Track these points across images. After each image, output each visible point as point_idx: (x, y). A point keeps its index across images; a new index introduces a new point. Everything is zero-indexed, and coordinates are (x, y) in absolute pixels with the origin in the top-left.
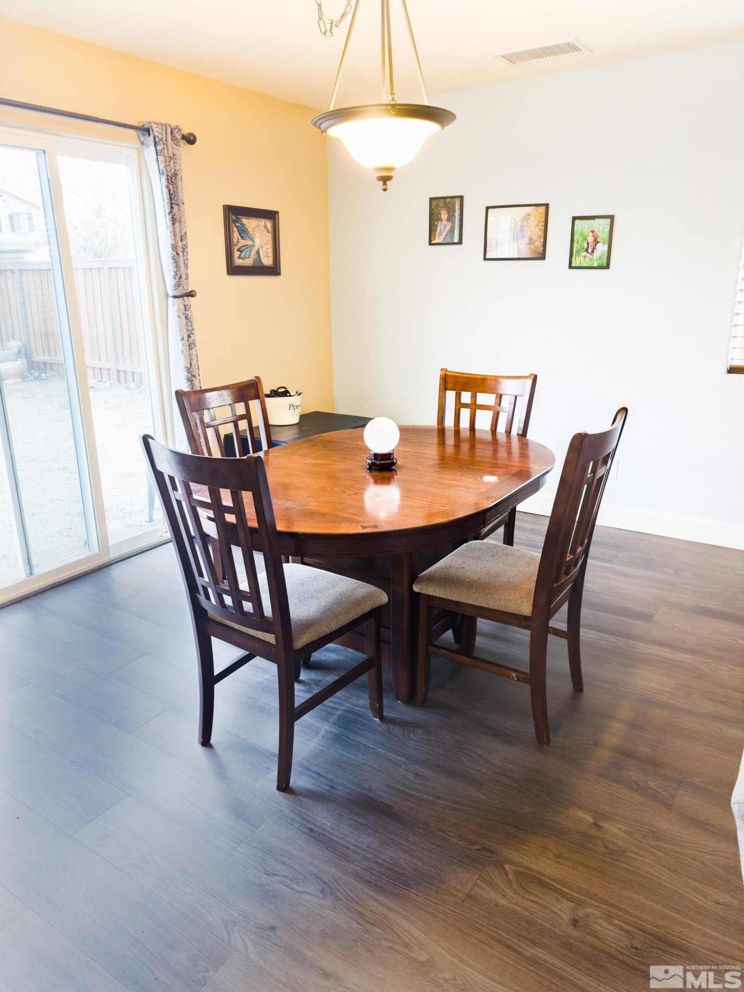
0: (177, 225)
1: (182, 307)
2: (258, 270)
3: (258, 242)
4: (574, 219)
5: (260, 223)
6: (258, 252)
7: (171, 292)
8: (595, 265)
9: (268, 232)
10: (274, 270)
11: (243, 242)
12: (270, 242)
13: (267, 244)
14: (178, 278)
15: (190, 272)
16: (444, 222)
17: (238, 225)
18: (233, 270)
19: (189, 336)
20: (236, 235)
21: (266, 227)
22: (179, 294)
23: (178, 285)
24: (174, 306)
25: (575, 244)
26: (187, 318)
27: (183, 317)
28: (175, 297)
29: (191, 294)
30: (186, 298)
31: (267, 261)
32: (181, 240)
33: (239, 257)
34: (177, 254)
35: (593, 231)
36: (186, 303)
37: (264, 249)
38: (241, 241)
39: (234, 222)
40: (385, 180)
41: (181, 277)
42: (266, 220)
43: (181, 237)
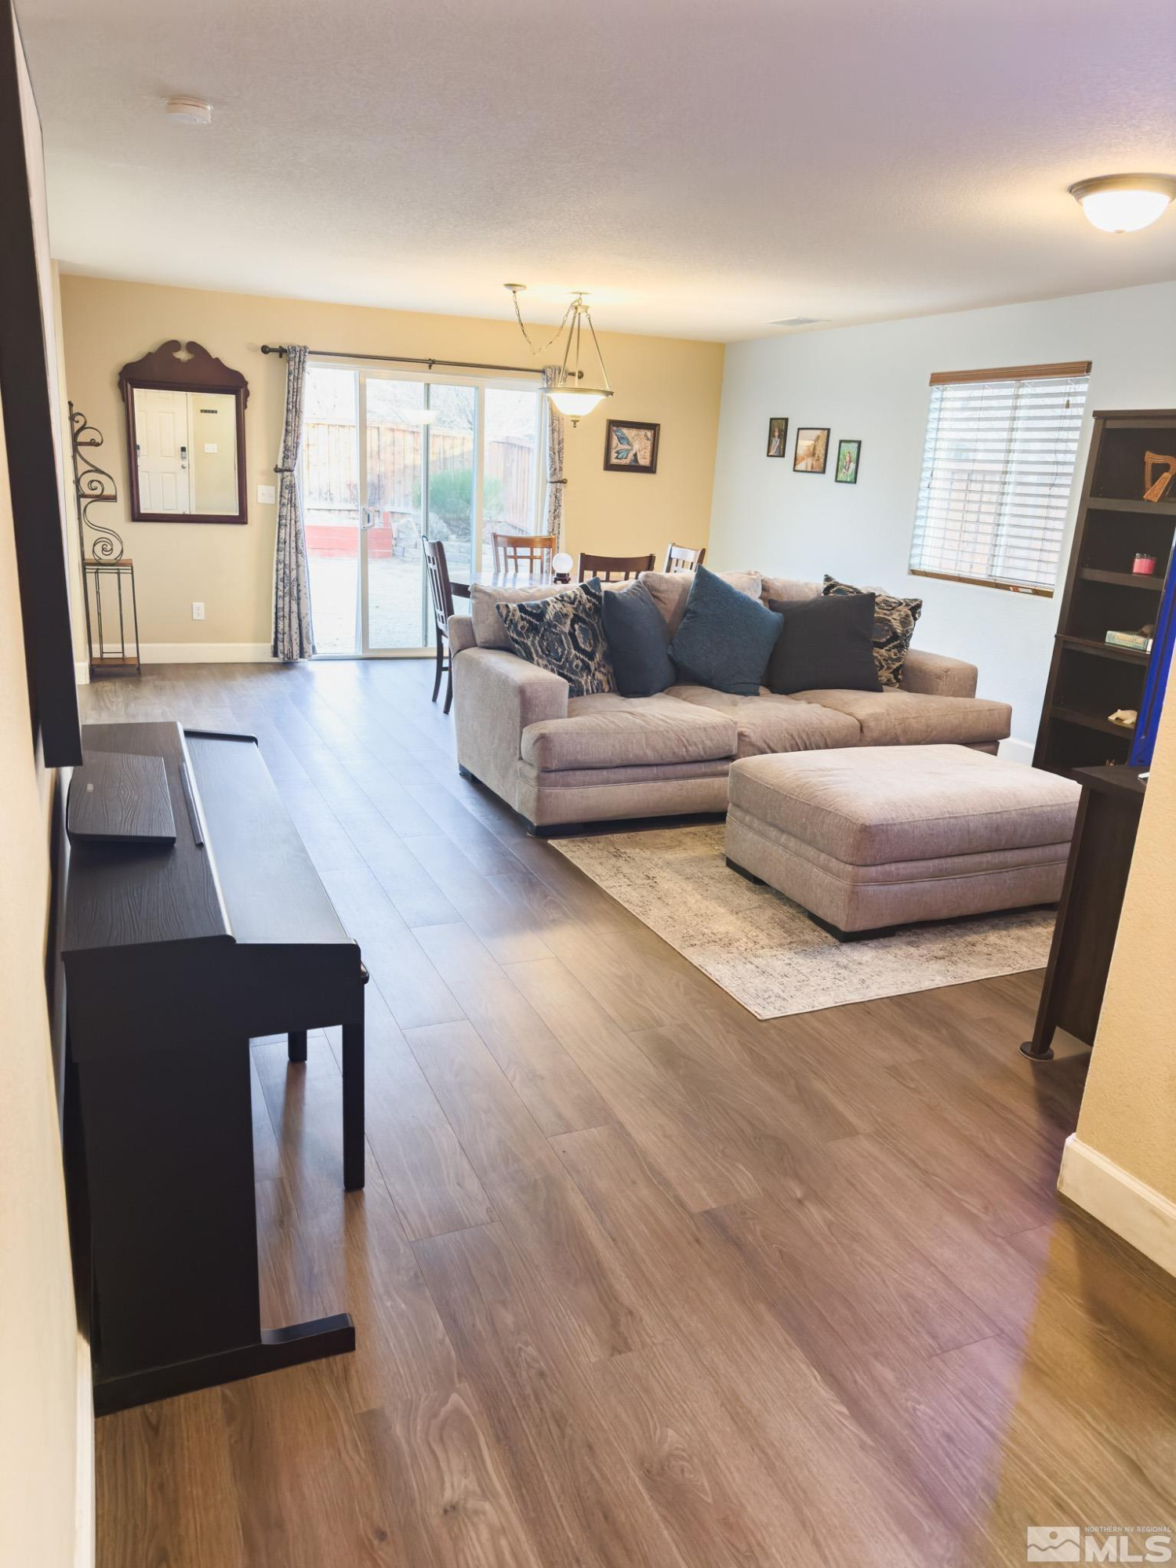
0: (556, 434)
1: (554, 490)
2: (634, 468)
3: (636, 447)
4: (841, 442)
5: (640, 433)
6: (635, 455)
7: (549, 480)
8: (849, 480)
9: (648, 439)
10: (651, 469)
11: (621, 447)
12: (649, 448)
13: (646, 448)
14: (553, 469)
15: (564, 466)
16: (777, 438)
17: (618, 434)
18: (609, 466)
19: (555, 510)
20: (615, 441)
21: (646, 436)
22: (554, 480)
23: (553, 474)
24: (549, 488)
25: (840, 463)
26: (556, 497)
27: (553, 497)
28: (551, 482)
29: (564, 482)
30: (559, 484)
31: (644, 461)
32: (559, 444)
33: (617, 458)
34: (554, 453)
35: (849, 453)
36: (558, 487)
37: (642, 453)
38: (620, 445)
39: (615, 431)
40: (575, 422)
41: (555, 469)
42: (646, 431)
43: (559, 441)
